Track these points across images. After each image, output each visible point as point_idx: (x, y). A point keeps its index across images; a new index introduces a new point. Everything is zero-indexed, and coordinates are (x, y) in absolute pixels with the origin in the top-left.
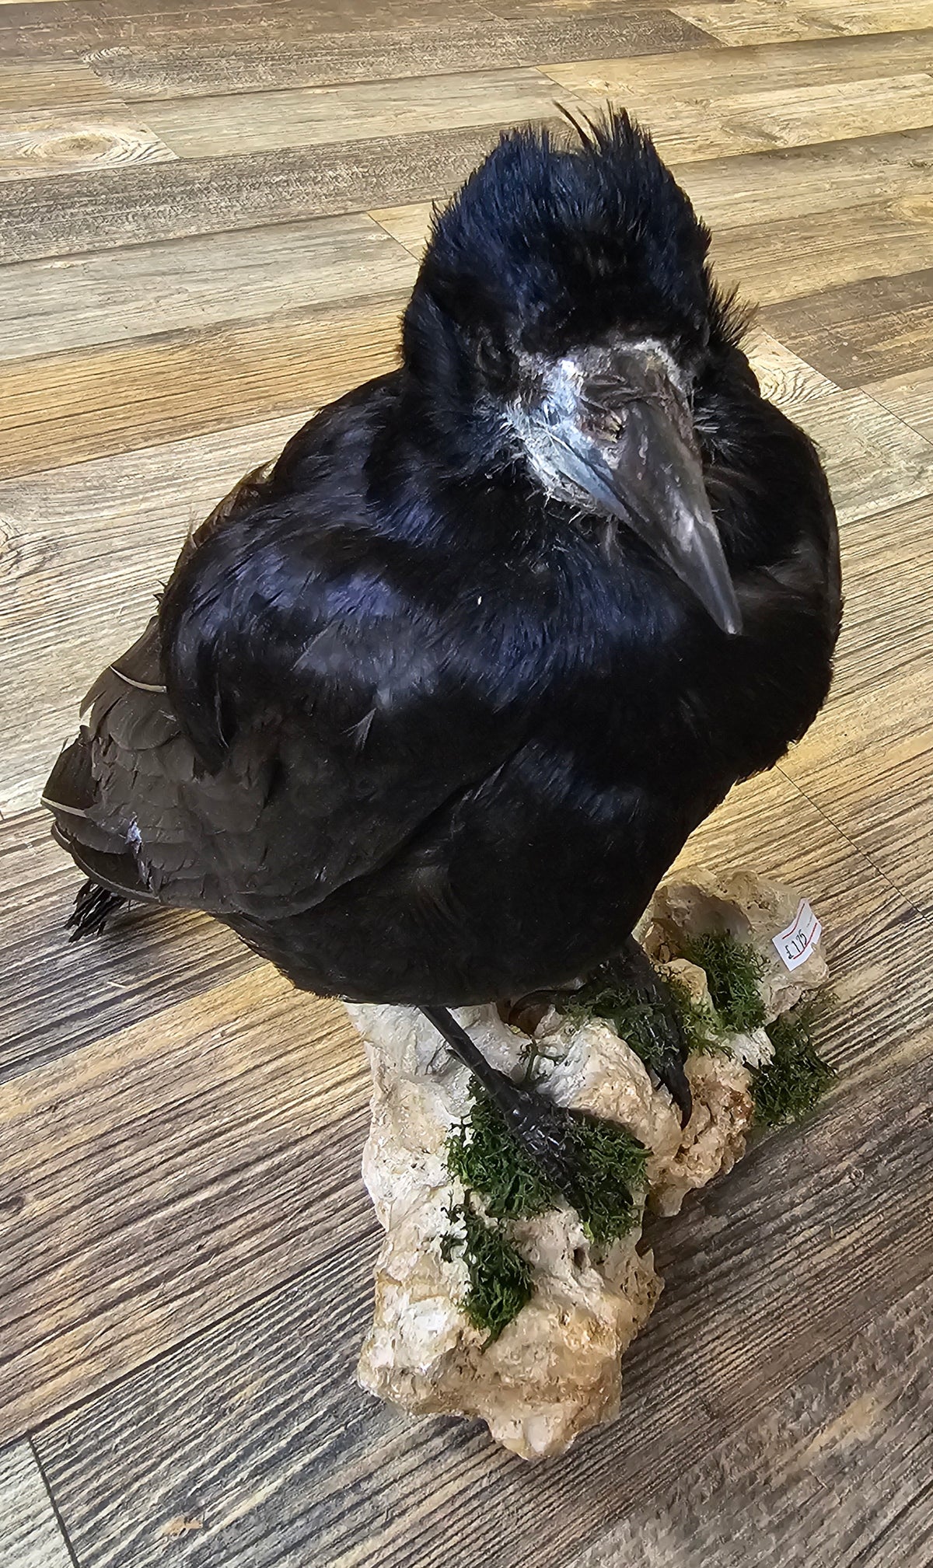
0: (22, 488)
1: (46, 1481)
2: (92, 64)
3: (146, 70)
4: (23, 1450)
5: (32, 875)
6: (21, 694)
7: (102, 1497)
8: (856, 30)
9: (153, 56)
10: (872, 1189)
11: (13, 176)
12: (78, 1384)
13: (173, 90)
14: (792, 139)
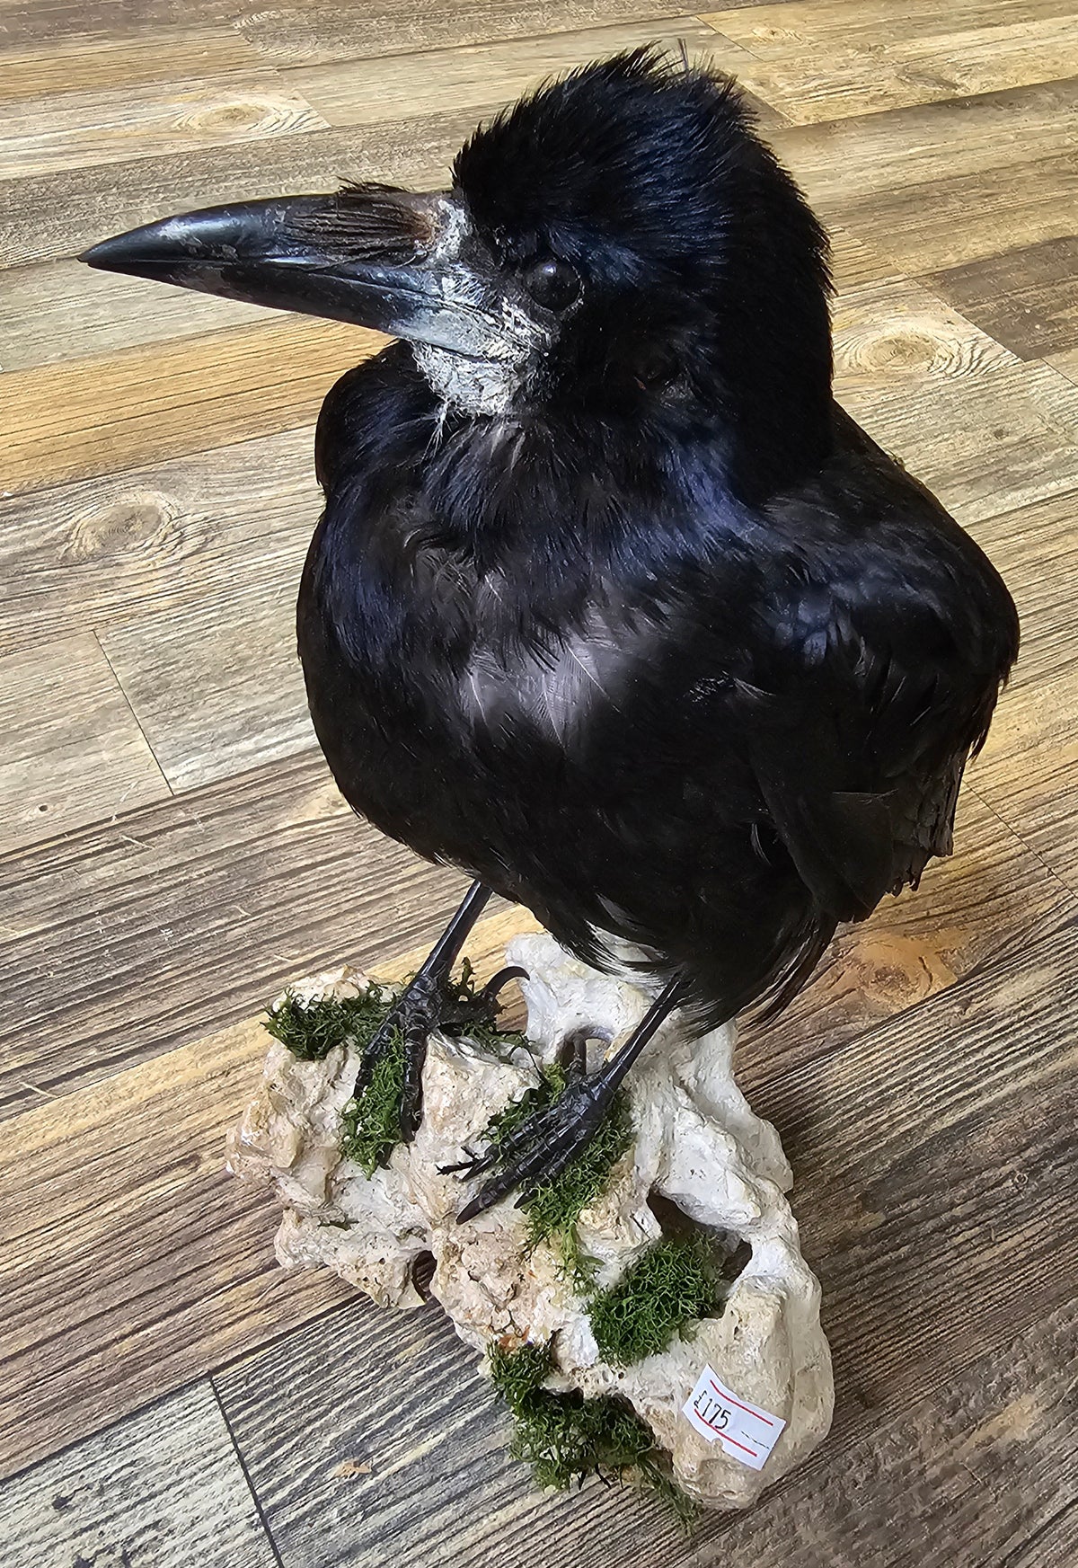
0: (187, 468)
1: (226, 1419)
2: (243, 30)
3: (297, 34)
4: (204, 1390)
5: (201, 850)
6: (187, 673)
7: (278, 1437)
9: (303, 19)
10: (1036, 1194)
11: (168, 150)
12: (254, 1332)
13: (325, 54)
14: (973, 86)
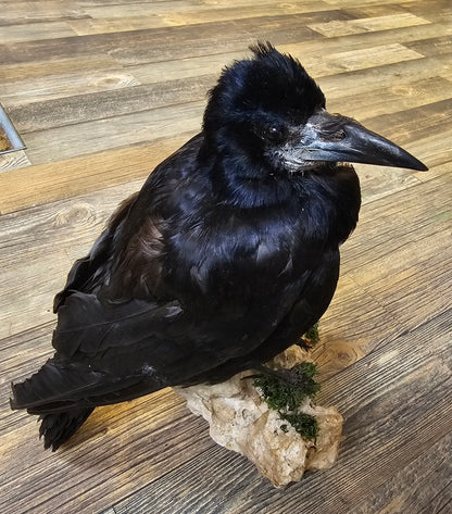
2: (111, 54)
8: (373, 30)
9: (131, 51)
10: (397, 426)
12: (128, 490)
13: (139, 62)
14: (352, 68)
